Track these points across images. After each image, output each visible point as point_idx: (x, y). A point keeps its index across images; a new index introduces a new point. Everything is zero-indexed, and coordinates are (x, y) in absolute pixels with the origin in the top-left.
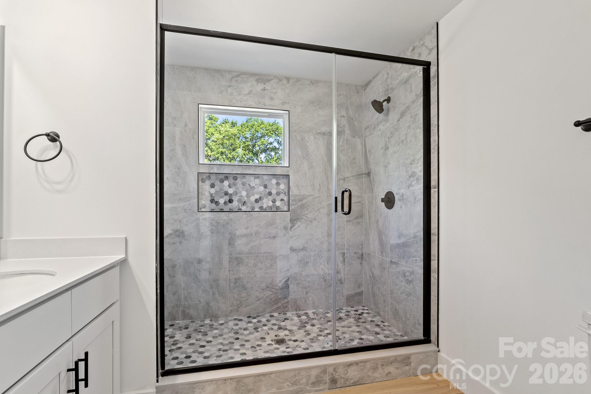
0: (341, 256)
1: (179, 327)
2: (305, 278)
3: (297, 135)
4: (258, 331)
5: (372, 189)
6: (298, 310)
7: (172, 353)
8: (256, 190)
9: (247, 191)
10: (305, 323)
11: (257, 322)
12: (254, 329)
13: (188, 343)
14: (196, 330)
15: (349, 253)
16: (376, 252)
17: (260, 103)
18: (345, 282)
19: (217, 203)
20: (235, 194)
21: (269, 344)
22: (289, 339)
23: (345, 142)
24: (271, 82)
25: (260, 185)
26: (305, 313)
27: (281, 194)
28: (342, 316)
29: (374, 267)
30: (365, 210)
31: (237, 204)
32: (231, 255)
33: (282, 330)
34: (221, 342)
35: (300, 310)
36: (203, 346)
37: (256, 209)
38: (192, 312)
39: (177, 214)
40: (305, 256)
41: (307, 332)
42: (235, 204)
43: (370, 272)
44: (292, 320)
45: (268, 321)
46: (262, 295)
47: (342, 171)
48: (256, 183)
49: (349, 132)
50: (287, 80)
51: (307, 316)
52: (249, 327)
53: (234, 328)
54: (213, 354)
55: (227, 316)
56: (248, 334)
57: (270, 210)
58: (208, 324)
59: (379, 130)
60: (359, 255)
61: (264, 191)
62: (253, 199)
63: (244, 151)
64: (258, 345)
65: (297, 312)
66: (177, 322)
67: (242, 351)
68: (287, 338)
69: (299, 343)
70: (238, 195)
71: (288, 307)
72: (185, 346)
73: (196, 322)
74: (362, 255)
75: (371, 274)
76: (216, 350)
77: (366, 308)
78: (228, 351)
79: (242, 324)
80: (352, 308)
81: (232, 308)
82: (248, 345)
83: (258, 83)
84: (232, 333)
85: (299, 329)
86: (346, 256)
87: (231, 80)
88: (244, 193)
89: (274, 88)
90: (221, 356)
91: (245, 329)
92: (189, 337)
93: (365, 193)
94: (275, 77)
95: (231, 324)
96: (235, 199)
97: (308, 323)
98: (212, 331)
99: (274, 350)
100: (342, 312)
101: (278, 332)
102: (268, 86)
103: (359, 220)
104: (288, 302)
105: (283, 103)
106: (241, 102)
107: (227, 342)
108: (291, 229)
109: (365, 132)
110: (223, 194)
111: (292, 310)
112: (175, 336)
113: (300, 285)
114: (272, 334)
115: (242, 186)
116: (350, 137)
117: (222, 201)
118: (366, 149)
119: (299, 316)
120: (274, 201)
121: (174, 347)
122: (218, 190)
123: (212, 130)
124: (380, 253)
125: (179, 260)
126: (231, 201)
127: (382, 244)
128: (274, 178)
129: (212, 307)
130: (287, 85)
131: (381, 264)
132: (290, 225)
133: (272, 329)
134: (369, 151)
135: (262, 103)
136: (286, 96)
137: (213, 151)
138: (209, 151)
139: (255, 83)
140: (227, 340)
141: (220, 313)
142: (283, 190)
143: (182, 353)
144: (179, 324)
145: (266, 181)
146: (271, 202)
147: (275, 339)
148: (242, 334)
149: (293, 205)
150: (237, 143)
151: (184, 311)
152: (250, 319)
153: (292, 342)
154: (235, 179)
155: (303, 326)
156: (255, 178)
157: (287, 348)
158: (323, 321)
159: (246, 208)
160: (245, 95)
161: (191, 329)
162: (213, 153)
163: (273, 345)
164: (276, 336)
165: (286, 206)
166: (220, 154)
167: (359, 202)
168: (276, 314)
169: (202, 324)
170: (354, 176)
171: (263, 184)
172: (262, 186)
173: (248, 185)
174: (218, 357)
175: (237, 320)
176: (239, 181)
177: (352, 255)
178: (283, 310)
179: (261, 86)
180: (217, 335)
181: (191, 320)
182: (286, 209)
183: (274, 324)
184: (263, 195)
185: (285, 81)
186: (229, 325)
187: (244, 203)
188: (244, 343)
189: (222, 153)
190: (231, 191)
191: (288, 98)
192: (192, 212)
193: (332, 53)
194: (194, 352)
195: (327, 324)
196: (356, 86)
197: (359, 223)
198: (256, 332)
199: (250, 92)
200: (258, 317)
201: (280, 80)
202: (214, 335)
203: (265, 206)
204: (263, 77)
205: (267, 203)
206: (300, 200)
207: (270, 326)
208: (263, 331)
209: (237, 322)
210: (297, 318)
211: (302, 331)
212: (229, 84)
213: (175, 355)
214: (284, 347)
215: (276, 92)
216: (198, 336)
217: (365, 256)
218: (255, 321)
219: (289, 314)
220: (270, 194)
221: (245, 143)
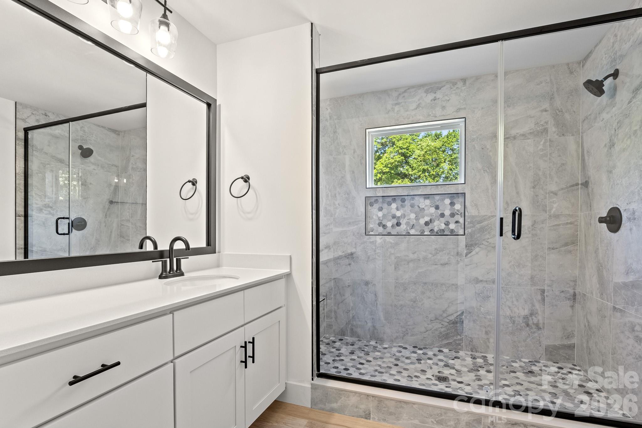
0: (539, 293)
1: (347, 343)
2: (484, 314)
3: (476, 145)
4: (421, 363)
5: (591, 204)
6: (474, 351)
7: (334, 362)
8: (426, 211)
9: (415, 213)
10: (479, 367)
11: (422, 353)
12: (417, 360)
13: (350, 358)
14: (360, 348)
15: (553, 290)
16: (594, 293)
17: (429, 115)
18: (544, 328)
19: (384, 226)
20: (403, 217)
21: (427, 378)
22: (454, 379)
23: (548, 144)
24: (442, 89)
25: (430, 206)
26: (483, 356)
27: (456, 215)
28: (535, 370)
29: (590, 313)
30: (580, 234)
31: (405, 227)
32: (397, 280)
33: (448, 368)
34: (379, 364)
35: (476, 352)
36: (362, 364)
37: (425, 232)
38: (359, 331)
39: (347, 237)
40: (485, 289)
41: (478, 377)
42: (403, 227)
43: (585, 320)
44: (464, 360)
45: (435, 355)
46: (430, 326)
47: (542, 183)
48: (427, 204)
49: (554, 129)
50: (463, 82)
51: (485, 360)
52: (412, 357)
53: (396, 354)
54: (368, 373)
55: (392, 341)
56: (409, 363)
57: (441, 233)
58: (372, 345)
59: (602, 121)
60: (569, 295)
61: (435, 212)
62: (422, 221)
63: (451, 166)
64: (416, 376)
65: (473, 353)
66: (346, 338)
67: (397, 377)
68: (451, 377)
69: (464, 386)
70: (406, 218)
71: (462, 345)
72: (347, 359)
73: (363, 341)
74: (575, 295)
75: (586, 322)
76: (373, 370)
77: (578, 368)
78: (384, 374)
79: (406, 353)
80: (554, 363)
81: (398, 335)
82: (405, 374)
83: (428, 94)
84: (392, 358)
85: (469, 371)
86: (546, 294)
87: (398, 97)
88: (413, 216)
89: (447, 95)
90: (375, 376)
91: (407, 358)
92: (352, 353)
93: (581, 210)
94: (448, 82)
95: (395, 350)
96: (403, 222)
97: (483, 368)
98: (375, 352)
99: (431, 385)
100: (536, 365)
101: (443, 369)
102: (439, 95)
103: (570, 248)
104: (461, 340)
105: (458, 109)
106: (408, 118)
107: (385, 365)
108: (466, 255)
109: (582, 126)
110: (391, 217)
111: (467, 350)
112: (341, 349)
113: (478, 323)
114: (435, 370)
115: (410, 208)
116: (557, 137)
117: (389, 224)
118: (584, 150)
119: (474, 358)
120: (447, 224)
121: (337, 358)
122: (386, 214)
123: (413, 146)
124: (599, 294)
125: (348, 281)
126: (398, 224)
127: (602, 282)
128: (448, 198)
129: (378, 330)
130: (463, 88)
131: (600, 310)
132: (466, 251)
133: (437, 364)
134: (588, 152)
135: (432, 115)
136: (462, 101)
137: (414, 170)
138: (410, 170)
139: (424, 95)
140: (386, 364)
141: (385, 337)
142: (458, 210)
143: (342, 365)
144: (347, 340)
145: (438, 201)
146: (444, 225)
147: (437, 376)
148: (403, 362)
149: (468, 228)
150: (442, 158)
151: (352, 329)
152: (416, 350)
153: (456, 383)
154: (403, 201)
155: (475, 369)
156: (425, 198)
157: (447, 387)
158: (504, 369)
159: (415, 231)
160: (413, 110)
161: (356, 346)
162: (414, 172)
163: (432, 380)
164: (439, 372)
165: (462, 228)
166: (421, 172)
167: (571, 223)
168: (446, 350)
169: (367, 344)
170: (562, 189)
171: (434, 205)
172: (432, 207)
173: (417, 207)
174: (372, 376)
175: (401, 347)
176: (407, 203)
177: (557, 293)
178: (456, 347)
179: (431, 96)
180: (378, 357)
181: (358, 338)
182: (461, 232)
183: (441, 360)
184: (433, 217)
185: (460, 84)
186: (392, 350)
187: (412, 226)
188: (402, 370)
189: (424, 171)
190: (398, 214)
191: (464, 103)
192: (360, 236)
193: (498, 42)
194: (352, 366)
195: (509, 375)
196: (568, 64)
197: (570, 252)
198: (417, 363)
199: (418, 106)
200: (424, 349)
201: (454, 84)
202: (375, 357)
203: (436, 229)
204: (432, 86)
205: (439, 225)
206: (480, 222)
207: (435, 360)
208: (427, 364)
209: (401, 349)
210: (471, 359)
211: (472, 375)
212: (396, 102)
213: (336, 364)
214: (444, 385)
215: (449, 99)
216: (361, 354)
217: (579, 297)
218: (420, 352)
219: (461, 354)
220: (442, 215)
221: (452, 156)
